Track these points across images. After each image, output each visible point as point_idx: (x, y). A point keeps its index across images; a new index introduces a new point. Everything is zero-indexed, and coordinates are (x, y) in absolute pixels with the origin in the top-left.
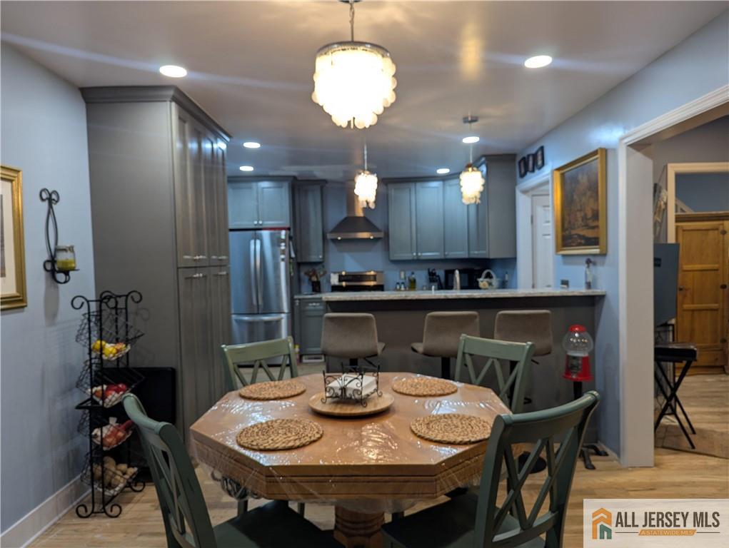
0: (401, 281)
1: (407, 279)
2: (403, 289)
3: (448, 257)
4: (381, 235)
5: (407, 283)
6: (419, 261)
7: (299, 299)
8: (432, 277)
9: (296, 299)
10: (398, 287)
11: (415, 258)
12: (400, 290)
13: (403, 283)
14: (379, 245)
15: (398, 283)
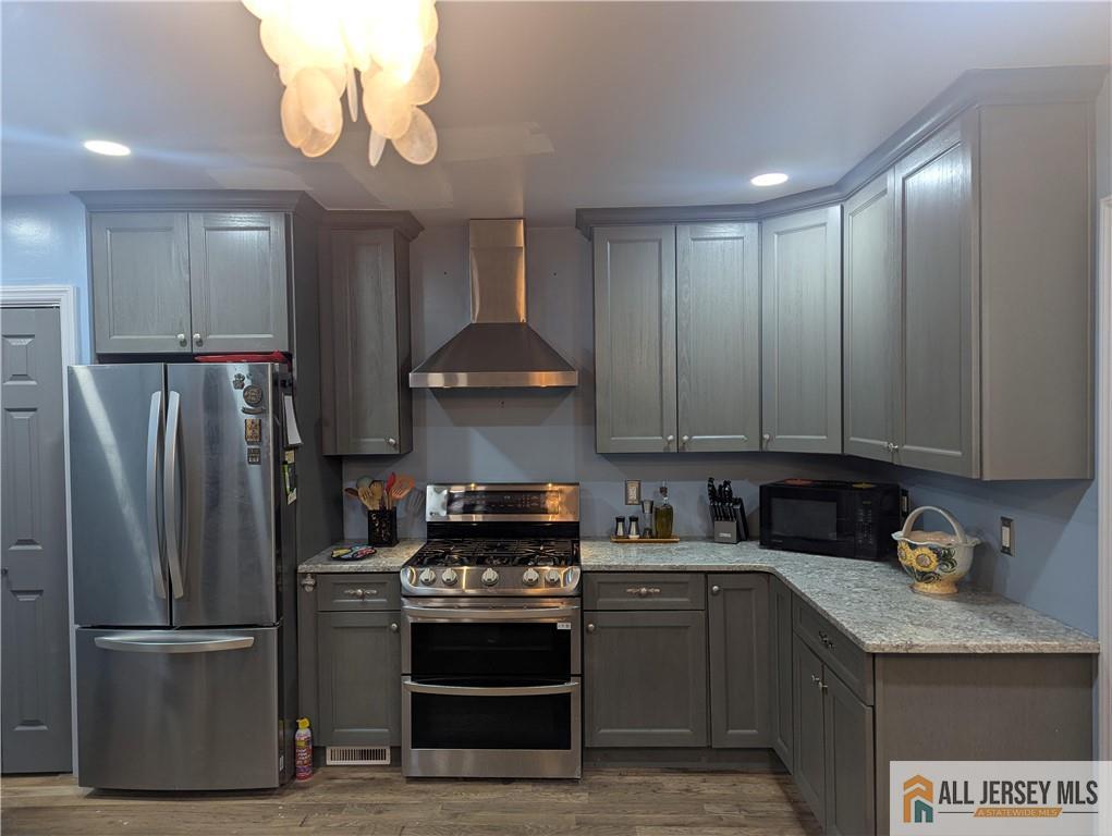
0: (628, 512)
1: (647, 506)
2: (634, 536)
3: (772, 448)
4: (573, 379)
5: (647, 521)
6: (681, 457)
7: (314, 575)
8: (721, 503)
9: (305, 575)
10: (621, 532)
11: (673, 449)
12: (624, 540)
13: (633, 519)
14: (568, 405)
15: (618, 520)
